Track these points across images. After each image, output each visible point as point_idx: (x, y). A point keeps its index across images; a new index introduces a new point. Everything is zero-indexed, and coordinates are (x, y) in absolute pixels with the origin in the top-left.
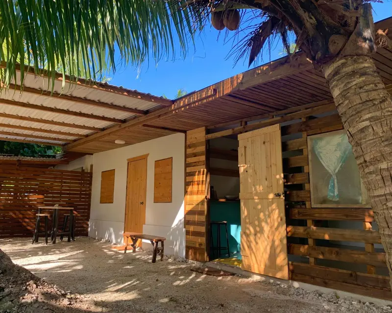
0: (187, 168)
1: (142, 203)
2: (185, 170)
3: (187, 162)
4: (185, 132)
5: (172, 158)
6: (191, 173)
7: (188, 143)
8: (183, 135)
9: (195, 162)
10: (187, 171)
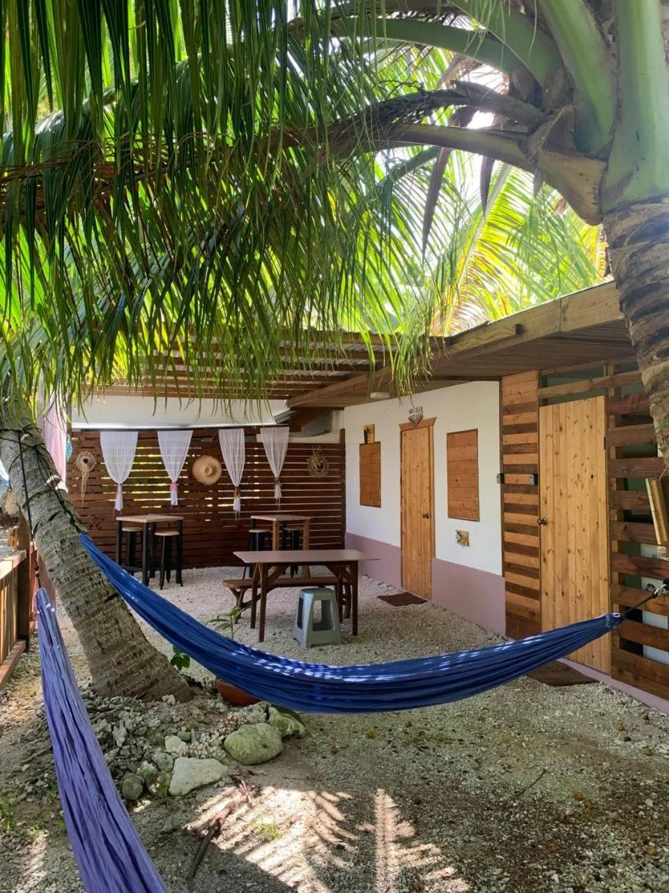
0: (504, 456)
1: (426, 516)
2: (502, 459)
3: (504, 443)
4: (499, 379)
5: (476, 430)
6: (512, 468)
7: (506, 403)
8: (497, 383)
9: (520, 445)
10: (506, 462)
